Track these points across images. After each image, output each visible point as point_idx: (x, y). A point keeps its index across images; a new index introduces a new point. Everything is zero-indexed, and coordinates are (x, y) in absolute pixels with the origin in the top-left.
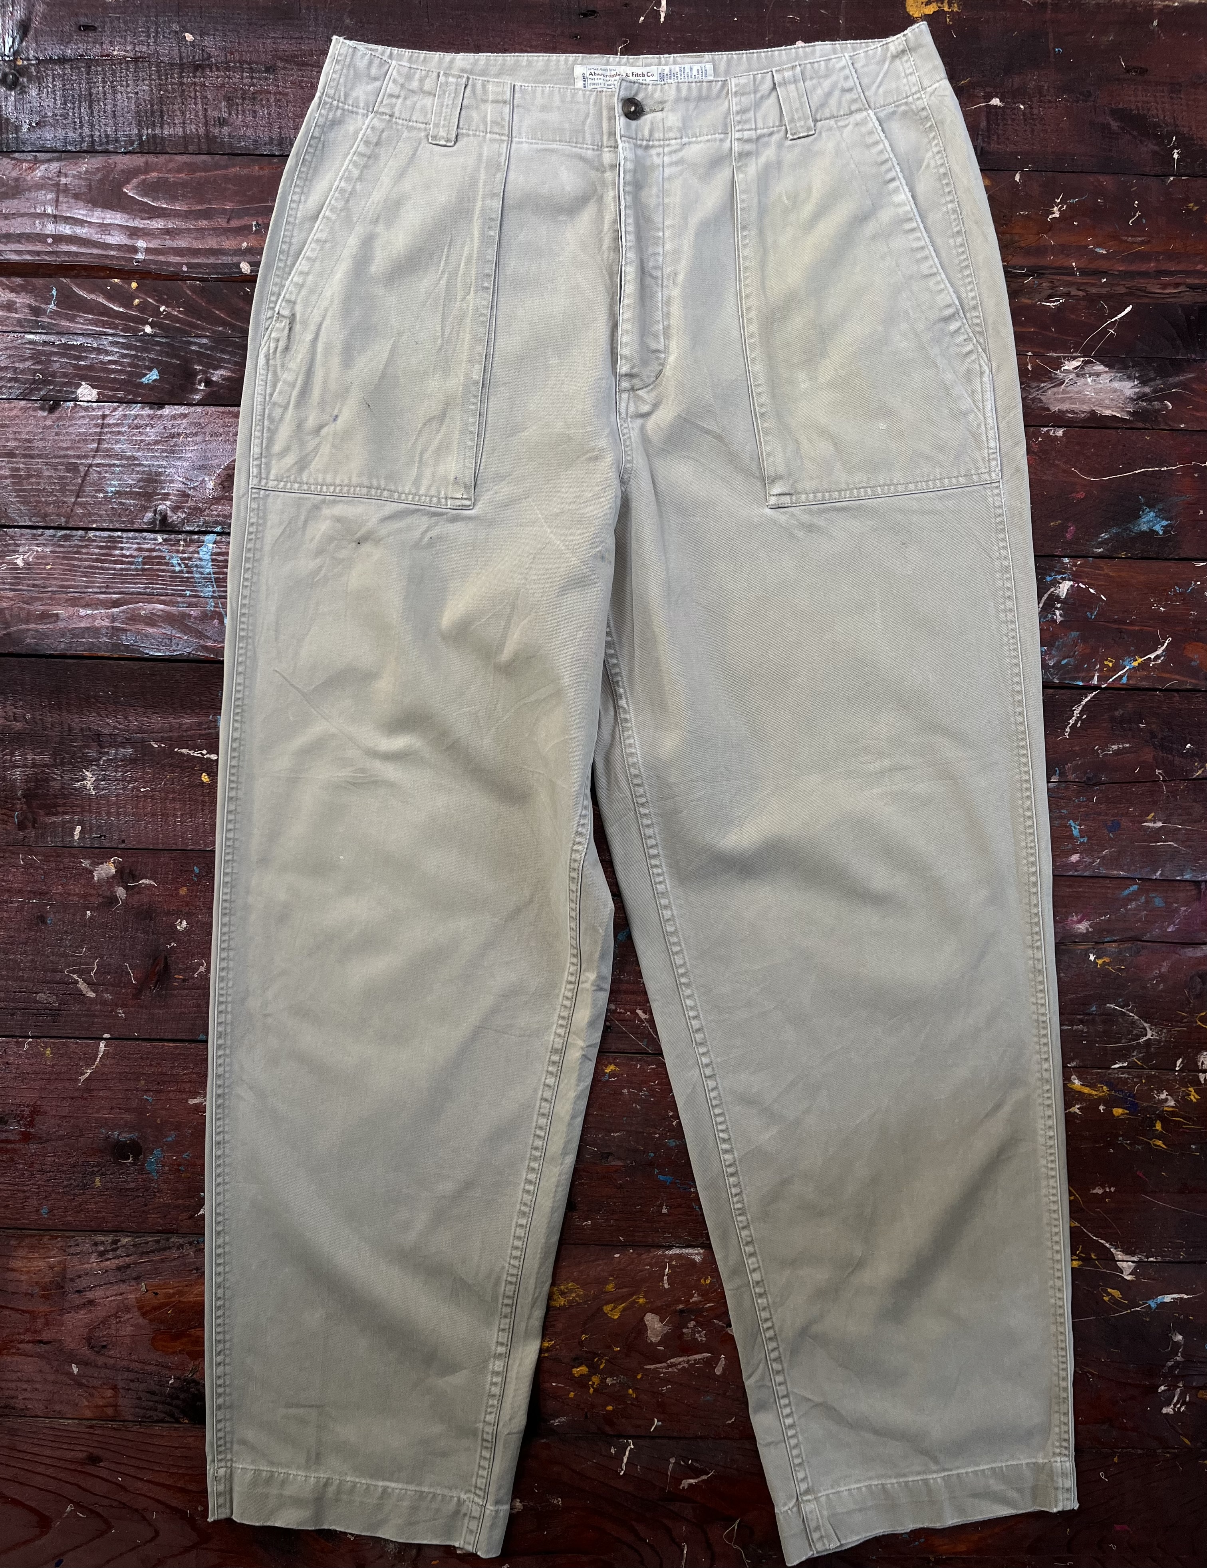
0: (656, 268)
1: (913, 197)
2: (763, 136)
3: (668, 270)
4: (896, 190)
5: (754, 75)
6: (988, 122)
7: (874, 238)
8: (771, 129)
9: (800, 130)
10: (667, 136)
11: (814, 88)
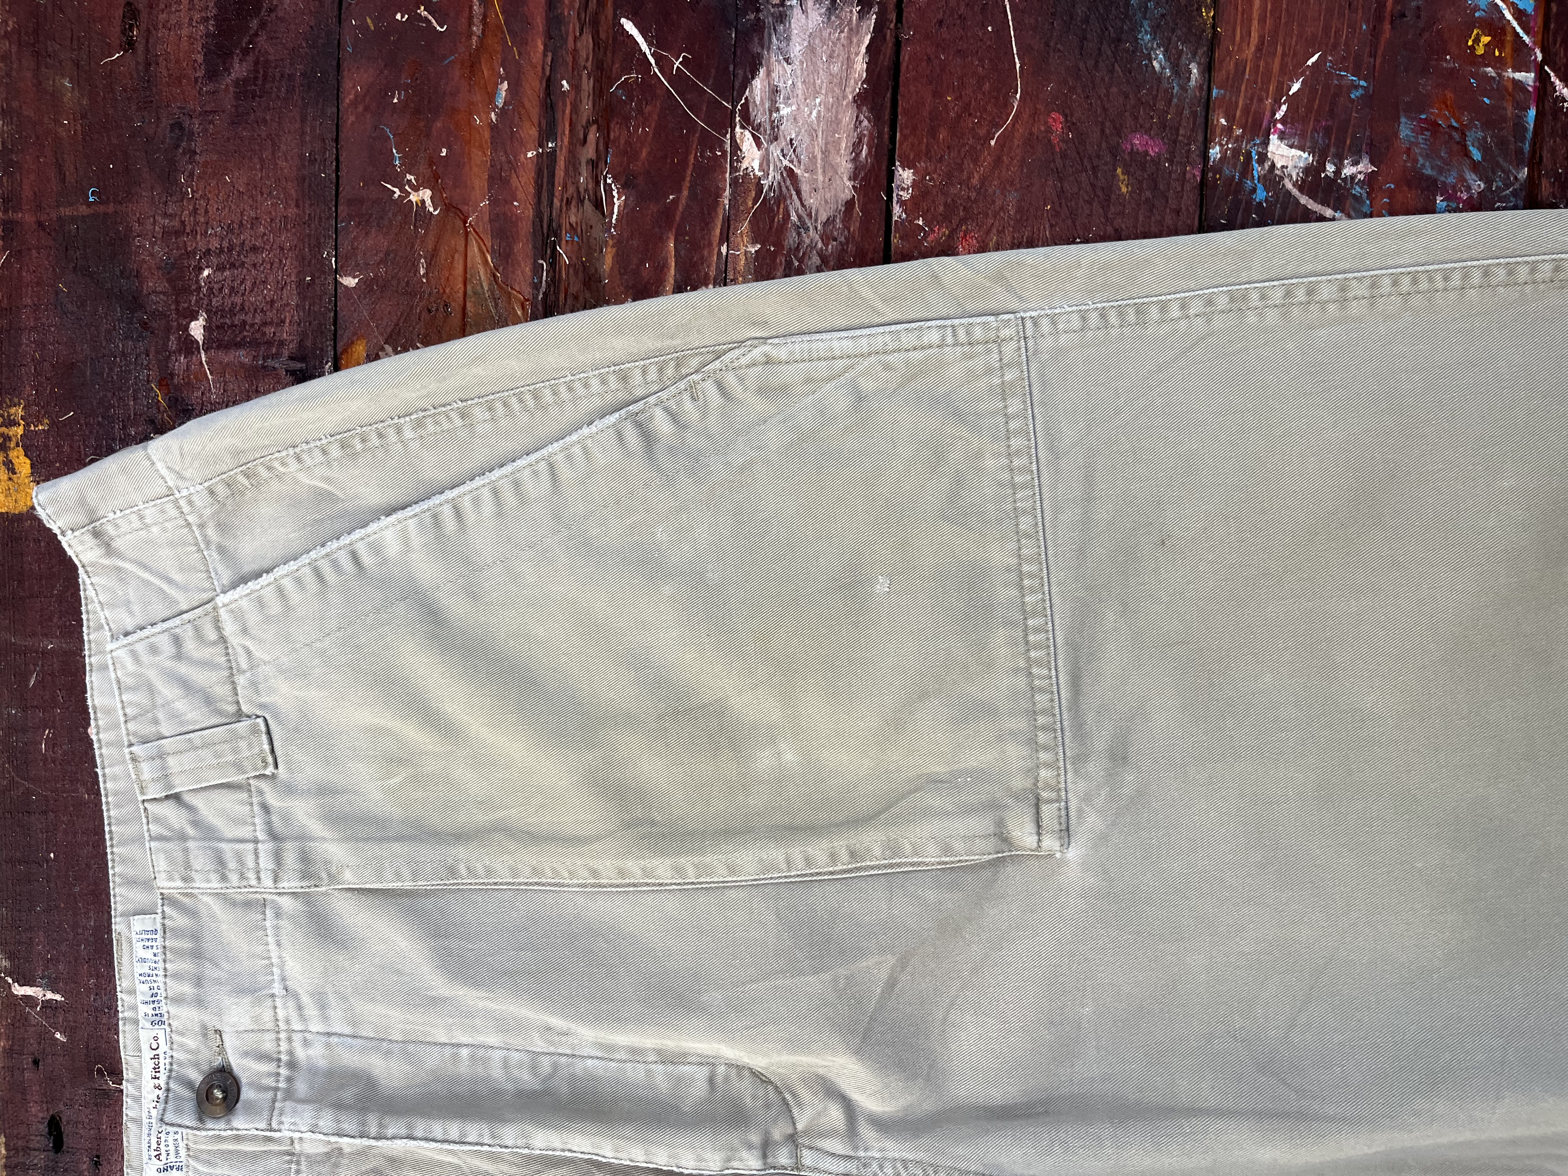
0: (534, 1068)
1: (390, 511)
2: (269, 823)
3: (540, 1045)
4: (376, 548)
5: (152, 838)
6: (238, 345)
7: (473, 595)
8: (256, 808)
9: (256, 750)
10: (270, 1025)
11: (174, 716)
